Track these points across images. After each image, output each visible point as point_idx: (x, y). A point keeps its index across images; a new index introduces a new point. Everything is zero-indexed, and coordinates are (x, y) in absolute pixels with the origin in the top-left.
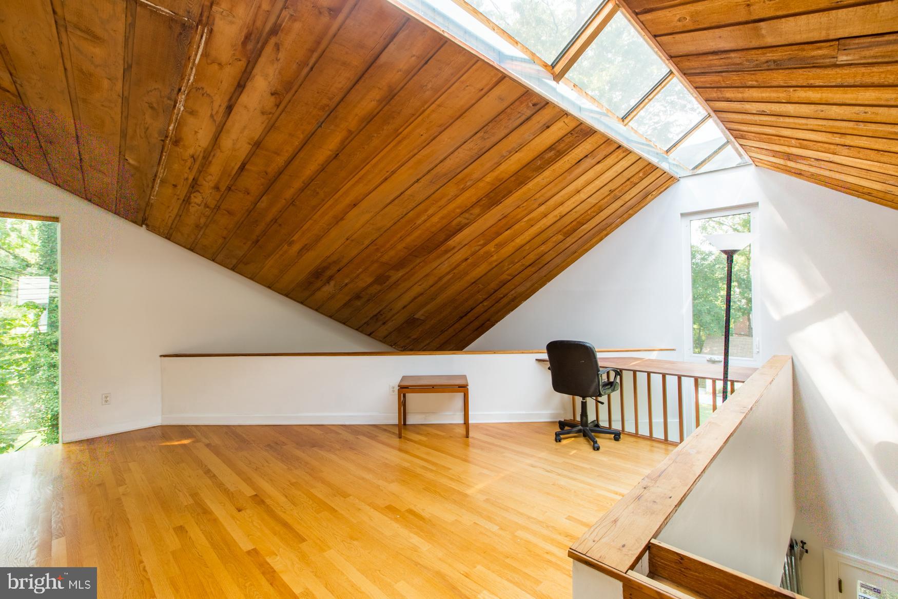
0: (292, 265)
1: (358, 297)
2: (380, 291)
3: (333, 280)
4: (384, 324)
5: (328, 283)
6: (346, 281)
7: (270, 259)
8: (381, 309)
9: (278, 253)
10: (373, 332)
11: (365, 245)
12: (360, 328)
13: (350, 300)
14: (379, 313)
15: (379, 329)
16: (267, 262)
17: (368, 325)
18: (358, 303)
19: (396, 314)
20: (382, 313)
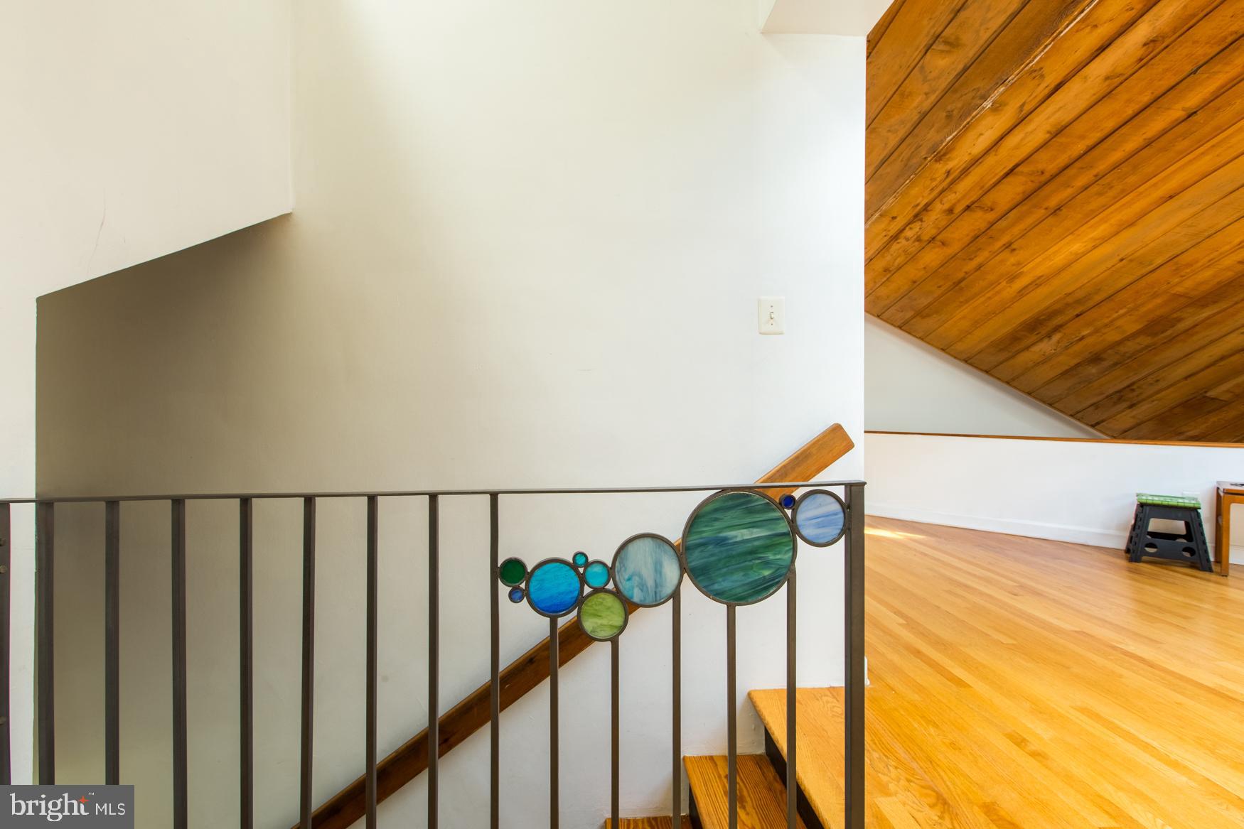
0: (997, 312)
1: (1096, 359)
2: (1147, 347)
3: (1060, 332)
4: (1131, 406)
5: (1049, 337)
6: (1085, 332)
7: (967, 305)
8: (1134, 380)
9: (984, 296)
10: (1103, 421)
11: (1154, 265)
12: (1078, 412)
13: (1078, 365)
14: (1128, 386)
15: (1118, 416)
16: (958, 312)
17: (1097, 409)
18: (1093, 370)
19: (1168, 387)
20: (1134, 387)
